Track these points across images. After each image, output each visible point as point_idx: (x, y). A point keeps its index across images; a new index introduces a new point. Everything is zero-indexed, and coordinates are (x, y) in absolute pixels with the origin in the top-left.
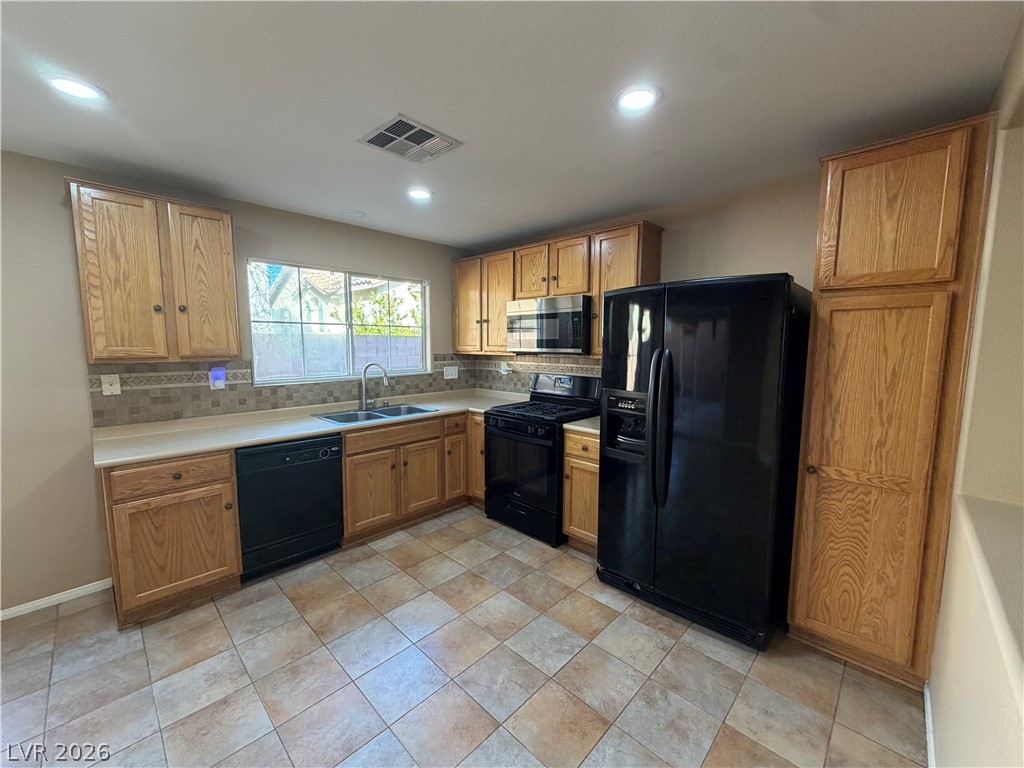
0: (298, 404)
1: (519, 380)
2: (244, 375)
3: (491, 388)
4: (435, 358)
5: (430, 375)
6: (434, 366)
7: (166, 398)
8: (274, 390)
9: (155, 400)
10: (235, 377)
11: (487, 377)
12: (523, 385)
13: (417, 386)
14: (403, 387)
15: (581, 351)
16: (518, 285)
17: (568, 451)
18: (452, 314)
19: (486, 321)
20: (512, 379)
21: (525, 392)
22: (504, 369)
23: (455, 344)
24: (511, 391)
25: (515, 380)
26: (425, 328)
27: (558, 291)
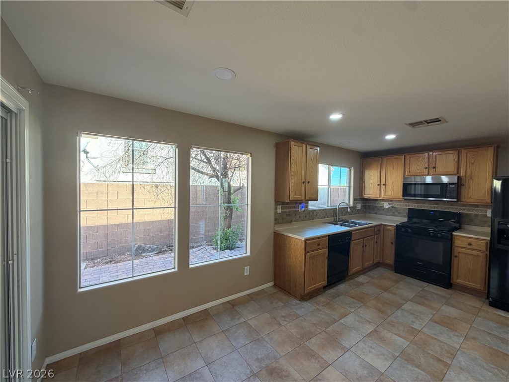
1: (397, 211)
3: (376, 214)
4: (355, 200)
5: (352, 207)
6: (354, 203)
8: (313, 211)
9: (287, 215)
11: (374, 209)
12: (399, 213)
15: (456, 200)
16: (407, 170)
17: (456, 245)
18: (360, 181)
19: (384, 185)
20: (391, 210)
21: (401, 217)
22: (386, 205)
23: (362, 195)
24: (391, 216)
25: (393, 211)
26: (350, 187)
27: (436, 173)
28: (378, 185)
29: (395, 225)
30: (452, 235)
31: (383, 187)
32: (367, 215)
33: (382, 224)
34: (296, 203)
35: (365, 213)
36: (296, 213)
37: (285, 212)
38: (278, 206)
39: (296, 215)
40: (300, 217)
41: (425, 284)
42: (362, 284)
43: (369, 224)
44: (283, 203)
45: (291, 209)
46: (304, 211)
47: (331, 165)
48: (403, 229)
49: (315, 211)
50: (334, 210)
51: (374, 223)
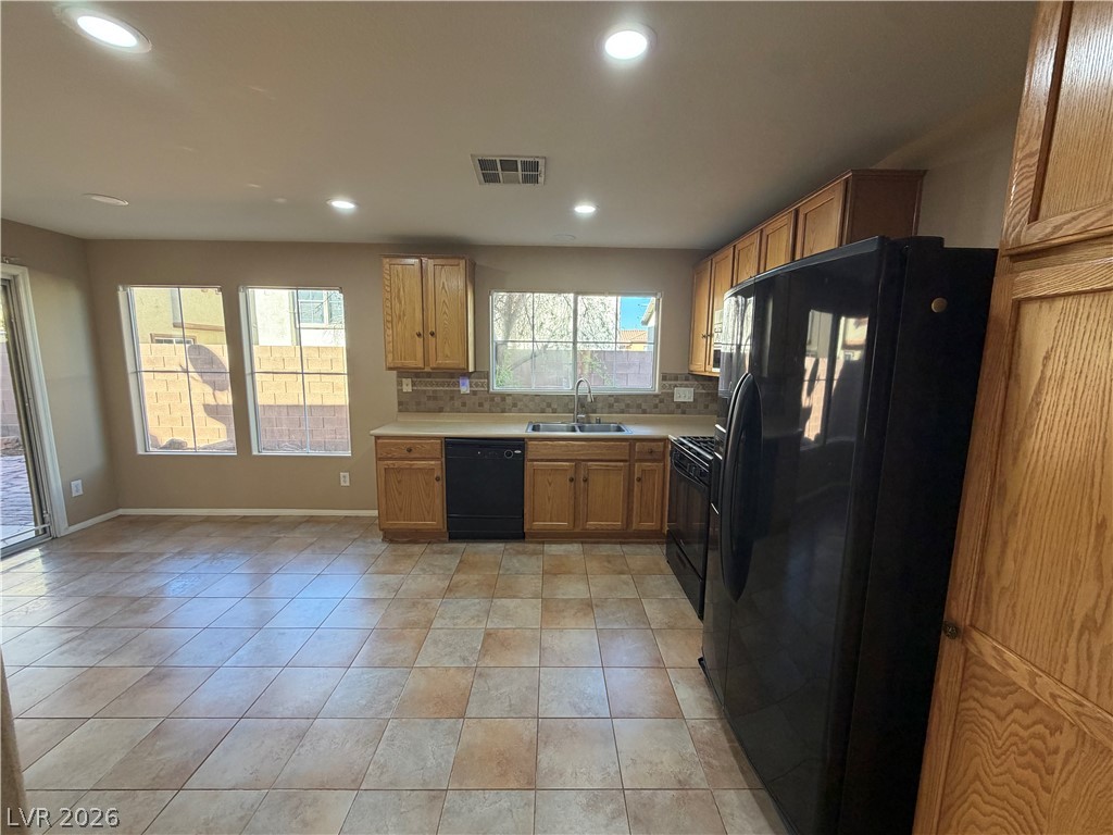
0: (521, 411)
2: (483, 383)
5: (657, 396)
6: (662, 387)
7: (434, 397)
8: (503, 396)
9: (429, 398)
10: (477, 385)
13: (639, 406)
14: (623, 406)
26: (656, 344)
37: (425, 392)
38: (404, 380)
39: (452, 398)
40: (464, 404)
44: (418, 375)
45: (438, 386)
46: (474, 393)
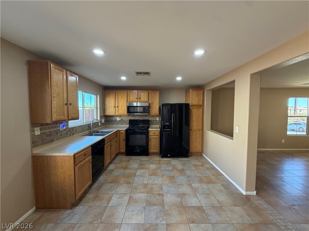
0: (77, 133)
6: (100, 119)
8: (73, 129)
14: (95, 126)
15: (148, 114)
16: (128, 98)
17: (150, 135)
18: (103, 104)
19: (117, 107)
20: (121, 121)
21: (126, 124)
22: (118, 119)
23: (105, 113)
24: (120, 124)
25: (122, 121)
26: (97, 108)
27: (141, 101)
28: (114, 107)
29: (125, 129)
30: (148, 130)
31: (117, 108)
32: (108, 125)
33: (118, 130)
34: (57, 123)
35: (106, 124)
36: (57, 132)
37: (45, 133)
38: (36, 129)
39: (57, 133)
40: (61, 135)
41: (140, 157)
42: (112, 170)
43: (112, 131)
44: (42, 125)
45: (51, 129)
46: (65, 130)
47: (85, 92)
48: (129, 131)
49: (74, 127)
50: (89, 125)
51: (115, 130)
